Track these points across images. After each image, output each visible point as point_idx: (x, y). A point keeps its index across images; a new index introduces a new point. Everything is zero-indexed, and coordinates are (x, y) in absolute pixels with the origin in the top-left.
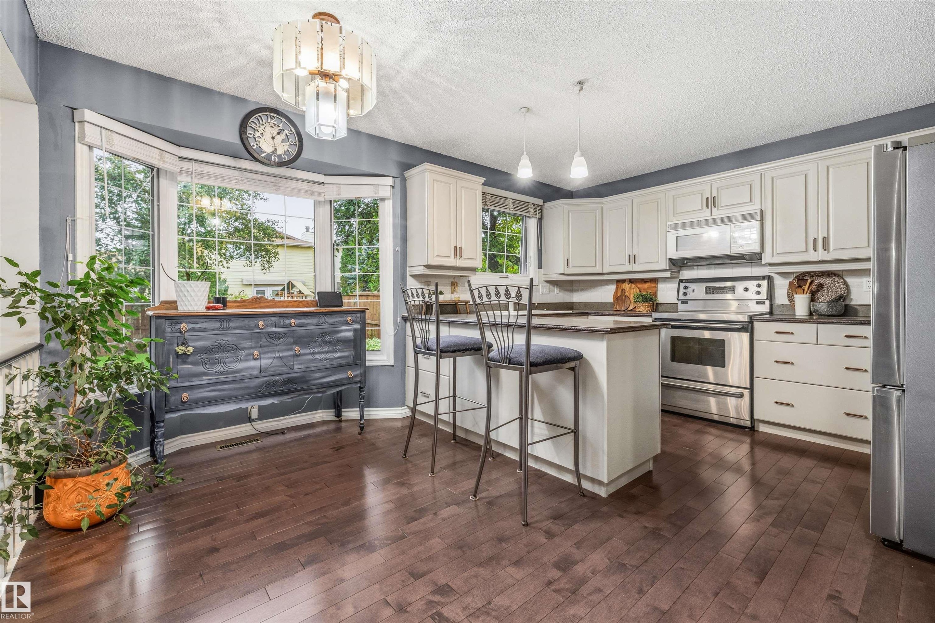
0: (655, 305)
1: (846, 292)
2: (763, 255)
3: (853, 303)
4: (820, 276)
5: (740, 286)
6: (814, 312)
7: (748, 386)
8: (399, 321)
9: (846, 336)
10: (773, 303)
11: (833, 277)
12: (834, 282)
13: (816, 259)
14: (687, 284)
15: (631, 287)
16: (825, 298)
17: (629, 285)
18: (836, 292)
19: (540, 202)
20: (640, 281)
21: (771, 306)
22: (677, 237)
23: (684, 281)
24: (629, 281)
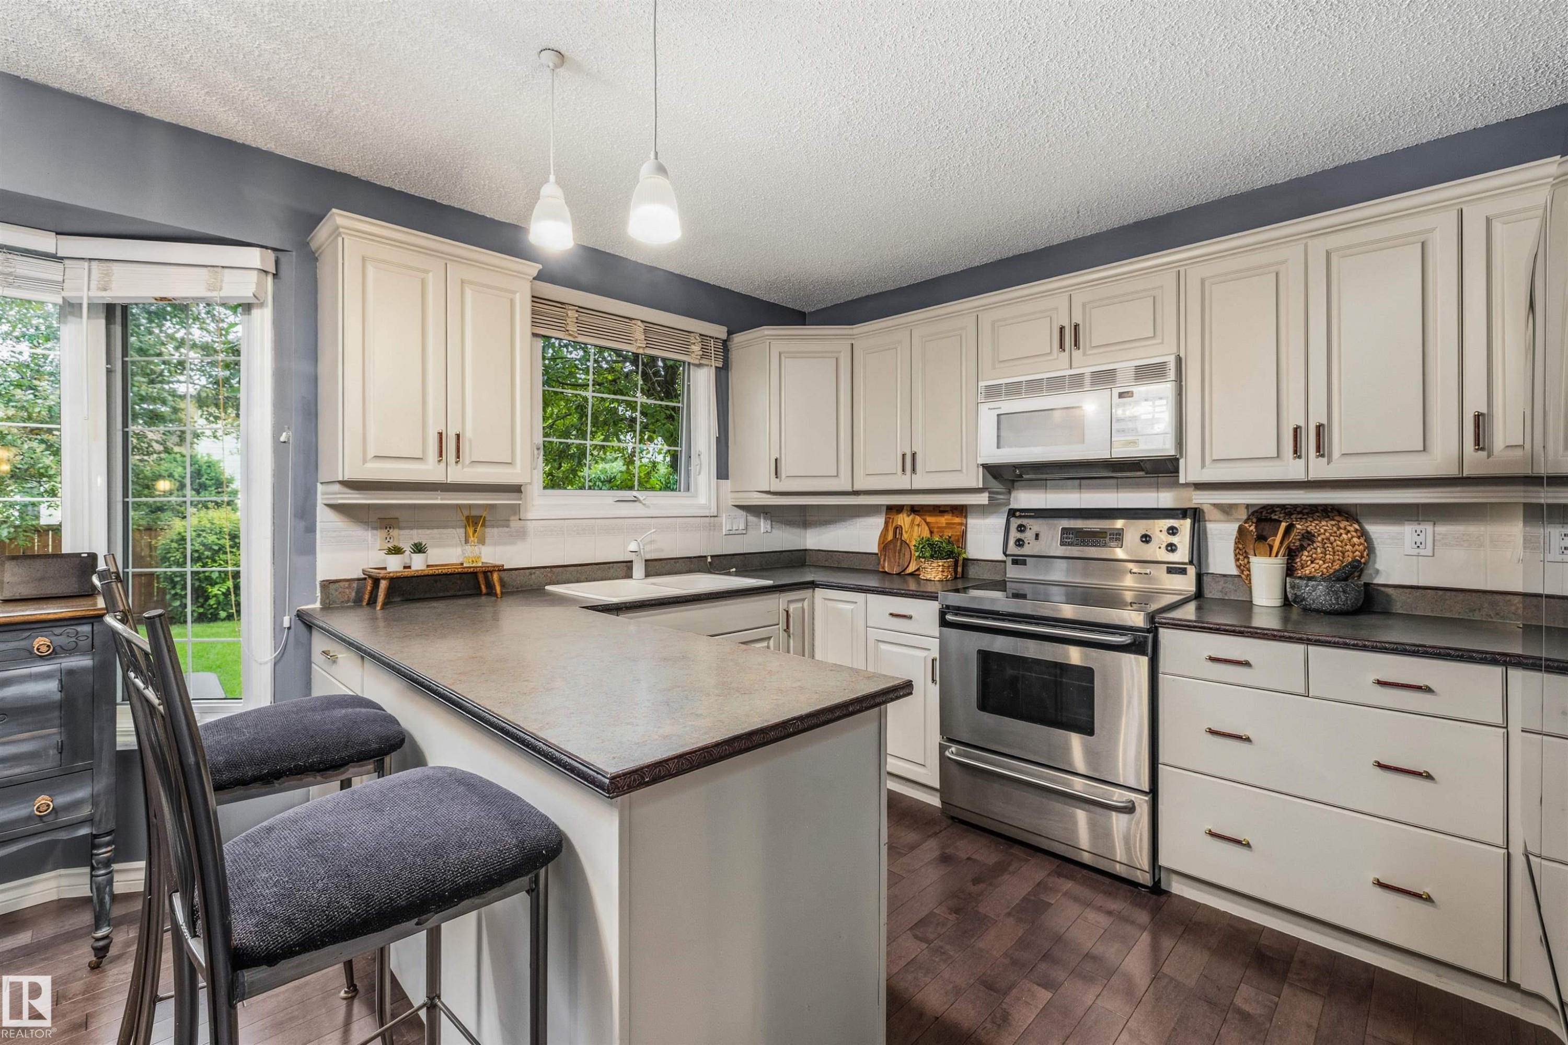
0: (960, 563)
1: (1365, 553)
2: (1182, 462)
3: (1379, 580)
4: (1307, 514)
5: (1132, 530)
6: (1295, 602)
7: (1146, 788)
8: (286, 624)
9: (1380, 683)
10: (1203, 571)
11: (1336, 518)
12: (1339, 528)
13: (1300, 476)
14: (1024, 521)
15: (913, 522)
16: (1317, 566)
17: (911, 517)
18: (1343, 553)
19: (720, 331)
20: (932, 509)
21: (1199, 577)
22: (998, 415)
23: (1018, 514)
24: (909, 509)
